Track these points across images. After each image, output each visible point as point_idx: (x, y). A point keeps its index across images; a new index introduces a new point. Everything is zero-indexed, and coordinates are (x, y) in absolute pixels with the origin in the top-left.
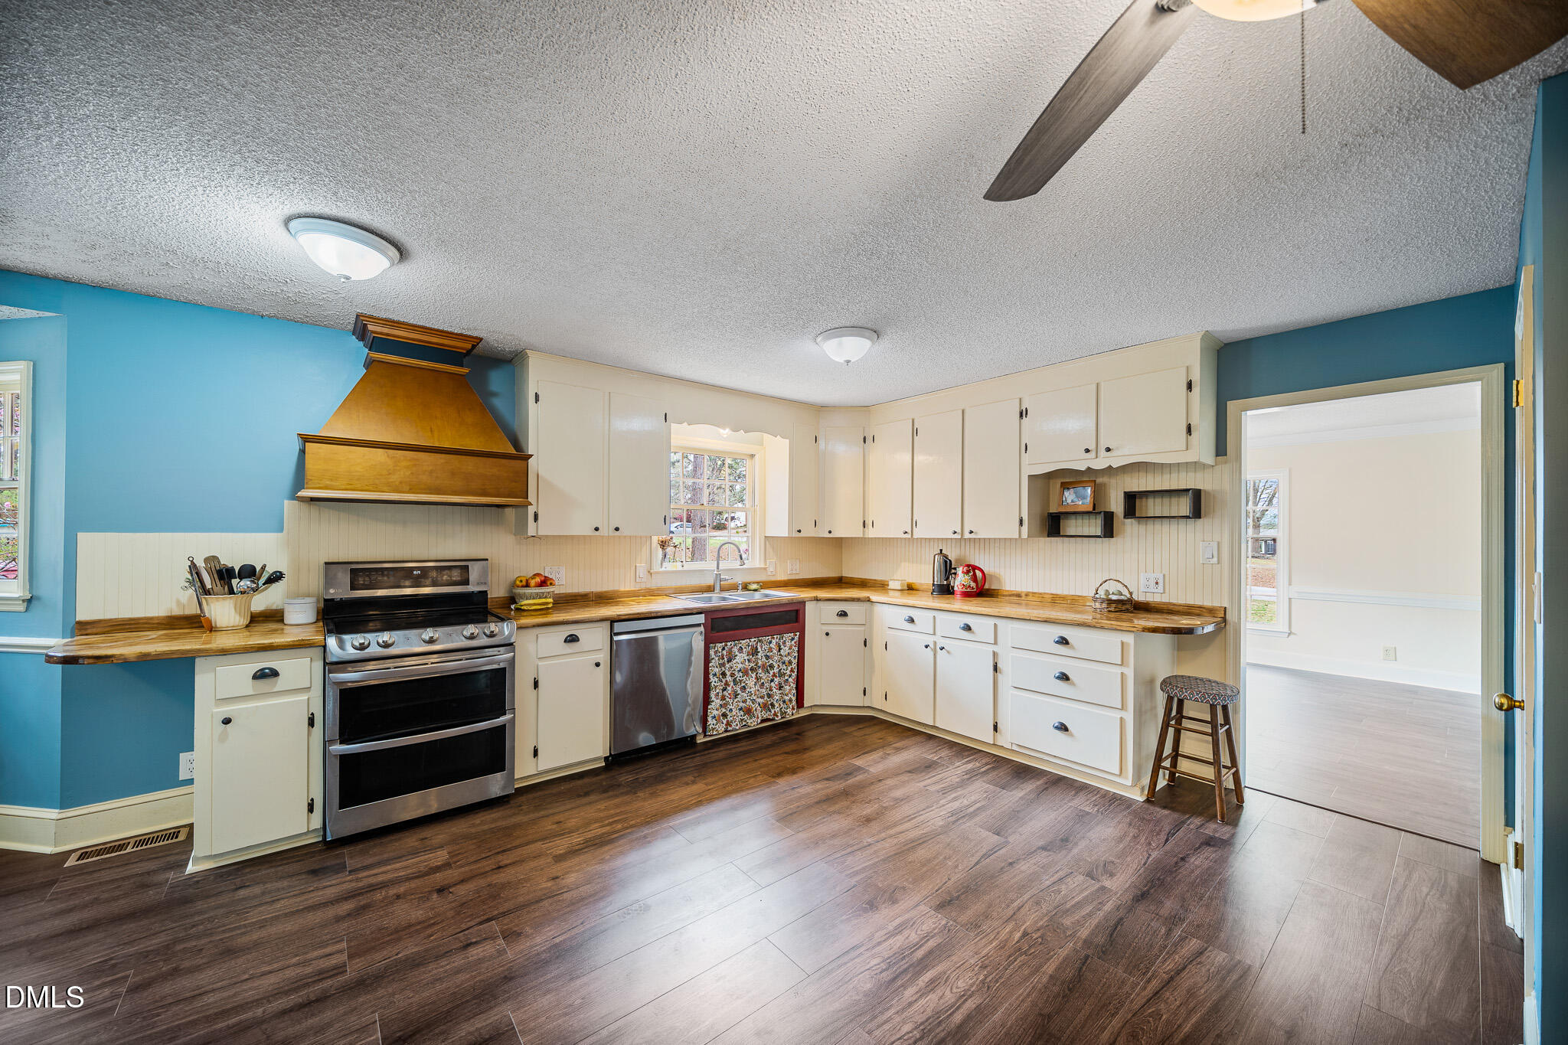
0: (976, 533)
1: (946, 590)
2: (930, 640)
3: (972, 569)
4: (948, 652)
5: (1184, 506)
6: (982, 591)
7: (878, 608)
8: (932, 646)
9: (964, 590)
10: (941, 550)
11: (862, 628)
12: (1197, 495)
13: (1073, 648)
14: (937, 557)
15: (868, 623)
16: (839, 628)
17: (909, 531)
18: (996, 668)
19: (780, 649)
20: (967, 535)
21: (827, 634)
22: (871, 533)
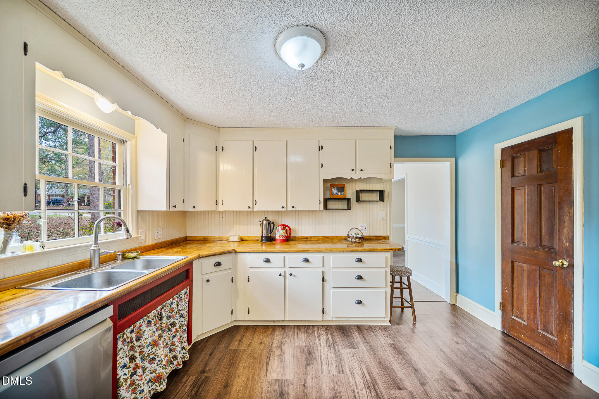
0: (295, 208)
1: (270, 239)
2: (282, 271)
3: (285, 227)
4: (294, 276)
5: (376, 197)
6: (288, 239)
7: (241, 256)
8: (283, 274)
9: (283, 238)
10: (266, 217)
11: (230, 271)
12: (381, 193)
13: (364, 263)
14: (264, 221)
15: (234, 267)
16: (217, 275)
17: (251, 206)
18: (323, 280)
19: (178, 306)
20: (290, 209)
21: (208, 281)
22: (221, 208)
